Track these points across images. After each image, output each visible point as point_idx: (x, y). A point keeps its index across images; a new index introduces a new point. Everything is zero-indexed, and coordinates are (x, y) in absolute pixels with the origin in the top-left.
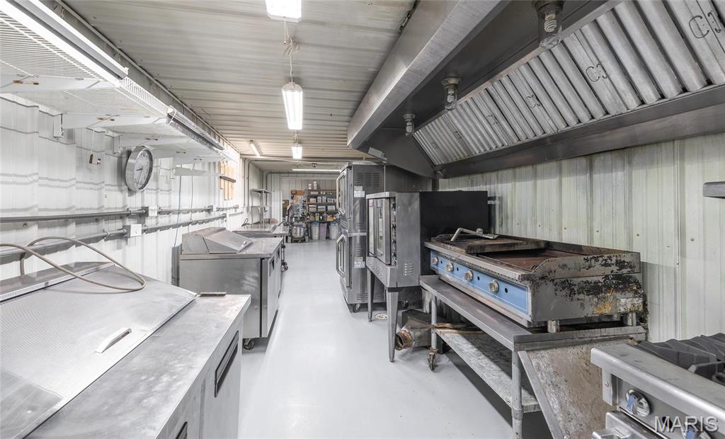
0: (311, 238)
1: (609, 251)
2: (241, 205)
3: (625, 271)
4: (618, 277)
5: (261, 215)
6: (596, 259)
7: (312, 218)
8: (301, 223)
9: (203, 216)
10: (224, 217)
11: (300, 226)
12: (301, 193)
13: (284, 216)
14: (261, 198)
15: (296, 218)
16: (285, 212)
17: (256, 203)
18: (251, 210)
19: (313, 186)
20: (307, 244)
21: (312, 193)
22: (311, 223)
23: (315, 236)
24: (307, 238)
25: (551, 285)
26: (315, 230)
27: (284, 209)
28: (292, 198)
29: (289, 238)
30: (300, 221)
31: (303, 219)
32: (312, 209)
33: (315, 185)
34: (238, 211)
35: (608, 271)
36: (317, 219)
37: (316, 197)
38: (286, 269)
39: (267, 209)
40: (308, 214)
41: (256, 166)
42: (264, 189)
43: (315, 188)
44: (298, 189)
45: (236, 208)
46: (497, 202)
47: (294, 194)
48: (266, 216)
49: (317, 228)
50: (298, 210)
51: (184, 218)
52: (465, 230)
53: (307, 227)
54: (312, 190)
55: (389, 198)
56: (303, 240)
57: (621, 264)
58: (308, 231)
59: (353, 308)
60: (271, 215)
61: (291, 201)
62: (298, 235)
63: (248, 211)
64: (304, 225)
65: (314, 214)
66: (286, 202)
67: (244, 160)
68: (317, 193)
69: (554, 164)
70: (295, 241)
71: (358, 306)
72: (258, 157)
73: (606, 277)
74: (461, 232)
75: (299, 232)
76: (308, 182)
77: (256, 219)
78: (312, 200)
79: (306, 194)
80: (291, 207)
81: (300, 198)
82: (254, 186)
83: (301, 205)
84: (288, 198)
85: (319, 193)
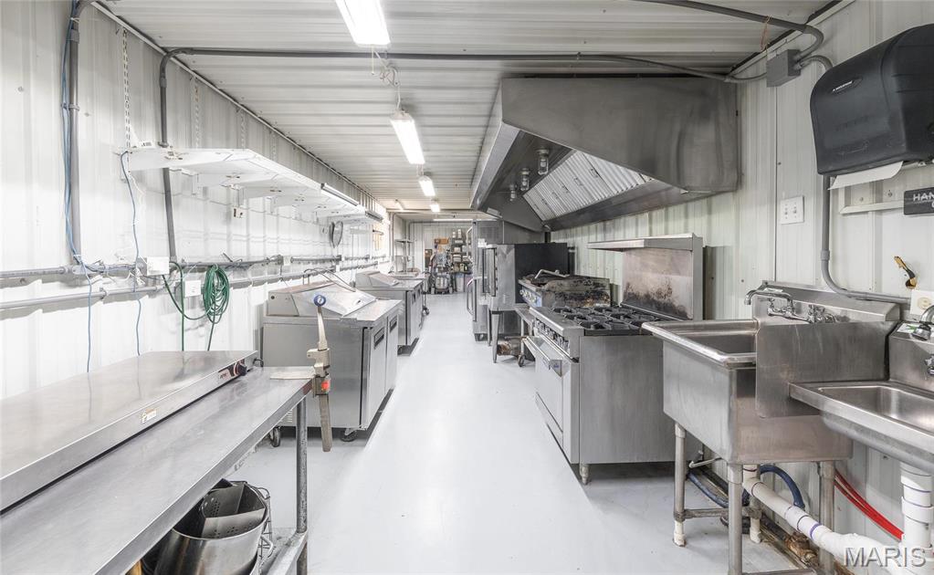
0: (455, 290)
1: (589, 278)
2: (388, 255)
3: (599, 289)
4: (594, 292)
5: (405, 265)
6: (581, 282)
7: (456, 269)
8: (444, 274)
9: (362, 262)
10: (375, 264)
11: (445, 277)
12: (446, 242)
13: (427, 266)
14: (404, 248)
15: (439, 268)
16: (428, 262)
17: (400, 252)
18: (396, 259)
19: (457, 235)
20: (450, 296)
21: (456, 242)
22: (456, 273)
23: (460, 288)
24: (451, 289)
25: (553, 295)
26: (460, 281)
27: (427, 259)
28: (436, 247)
29: (433, 290)
30: (444, 271)
31: (446, 269)
32: (457, 259)
33: (460, 233)
34: (386, 260)
35: (588, 288)
36: (462, 270)
37: (460, 246)
38: (427, 314)
39: (410, 258)
40: (452, 265)
41: (400, 217)
42: (407, 240)
43: (460, 237)
44: (442, 237)
45: (384, 257)
46: (576, 251)
47: (437, 243)
48: (409, 265)
49: (462, 279)
50: (441, 260)
51: (355, 263)
52: (546, 271)
53: (452, 278)
54: (457, 239)
55: (494, 249)
56: (447, 292)
57: (597, 285)
58: (453, 282)
59: (478, 337)
60: (413, 265)
61: (434, 250)
62: (442, 287)
63: (393, 260)
64: (448, 276)
65: (458, 263)
66: (430, 252)
67: (390, 213)
68: (461, 242)
69: (600, 225)
70: (439, 292)
71: (482, 336)
72: (402, 211)
73: (587, 292)
74: (543, 273)
75: (442, 283)
76: (452, 230)
77: (400, 269)
78: (457, 249)
79: (450, 243)
80: (434, 257)
81: (445, 247)
82: (398, 237)
83: (445, 255)
84: (431, 246)
85: (464, 242)
